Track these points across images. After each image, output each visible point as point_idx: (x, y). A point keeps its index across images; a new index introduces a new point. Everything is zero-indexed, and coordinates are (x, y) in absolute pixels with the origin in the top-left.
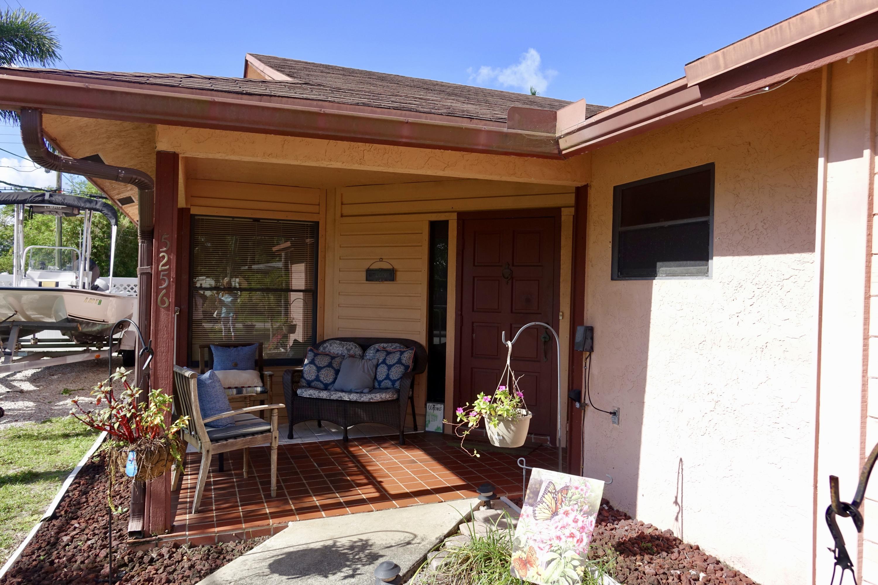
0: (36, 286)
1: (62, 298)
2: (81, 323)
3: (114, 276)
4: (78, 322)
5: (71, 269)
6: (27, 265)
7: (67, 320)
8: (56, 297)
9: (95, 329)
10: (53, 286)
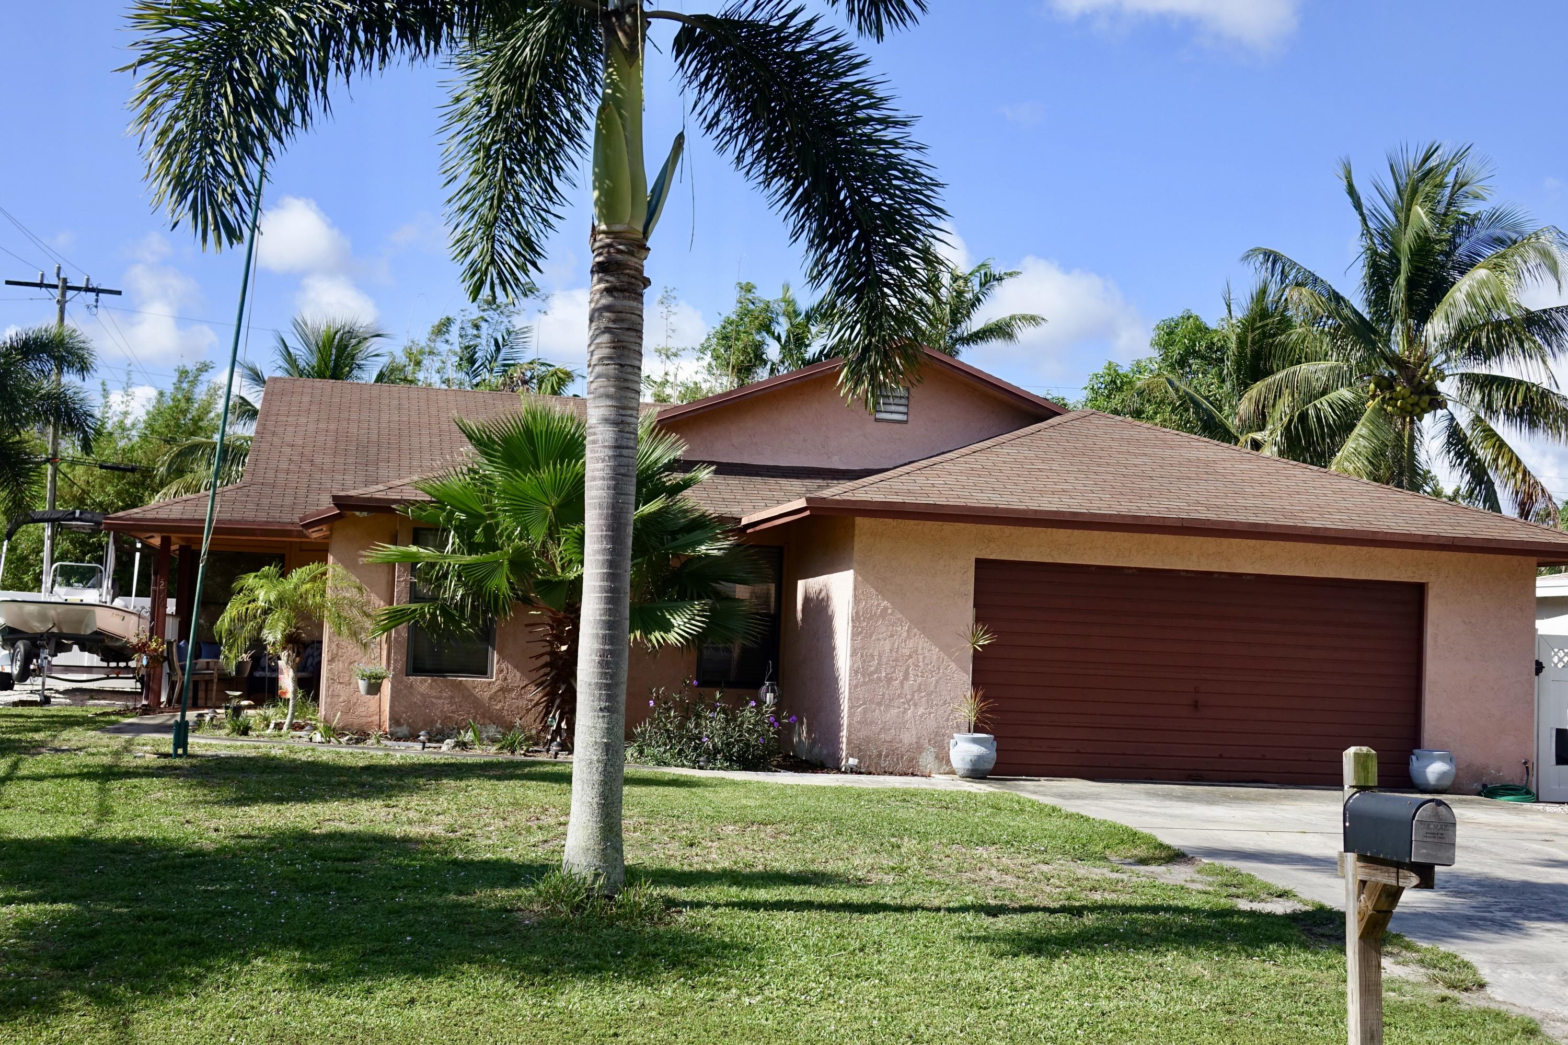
0: (63, 601)
1: (94, 612)
2: (108, 636)
3: (136, 596)
4: (104, 634)
5: (93, 587)
6: (54, 582)
7: (96, 633)
8: (89, 611)
9: (118, 644)
10: (79, 602)
